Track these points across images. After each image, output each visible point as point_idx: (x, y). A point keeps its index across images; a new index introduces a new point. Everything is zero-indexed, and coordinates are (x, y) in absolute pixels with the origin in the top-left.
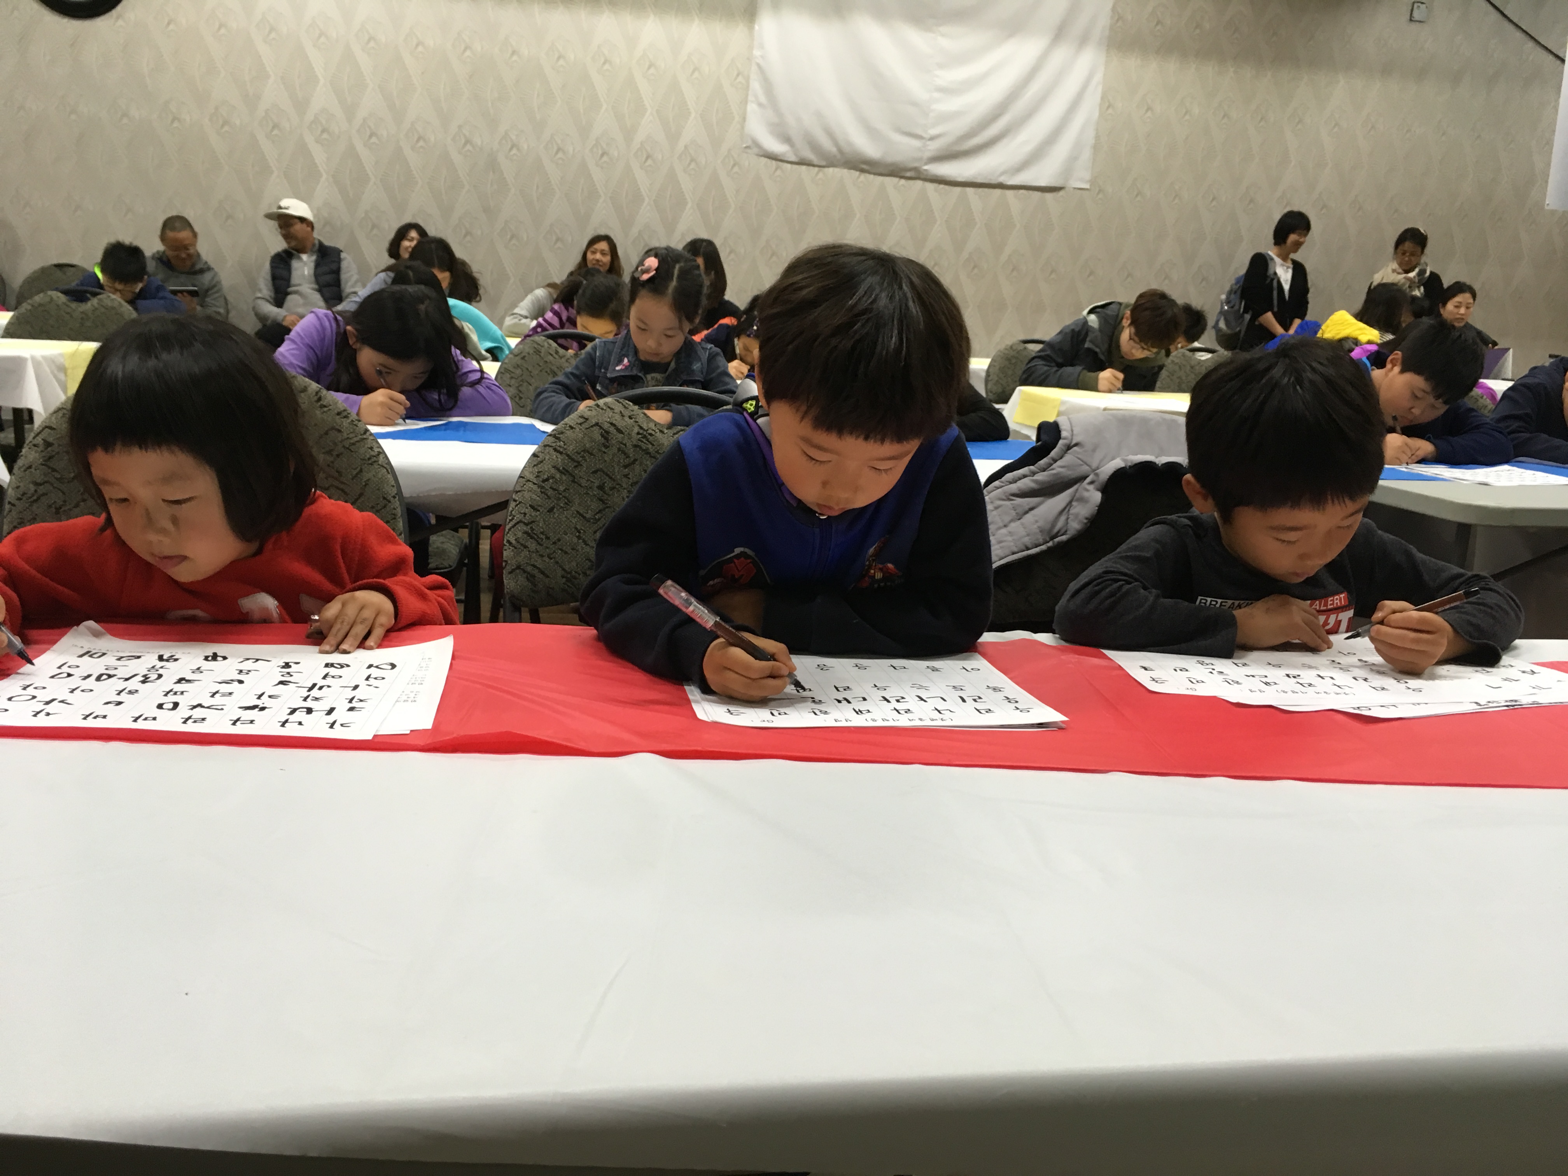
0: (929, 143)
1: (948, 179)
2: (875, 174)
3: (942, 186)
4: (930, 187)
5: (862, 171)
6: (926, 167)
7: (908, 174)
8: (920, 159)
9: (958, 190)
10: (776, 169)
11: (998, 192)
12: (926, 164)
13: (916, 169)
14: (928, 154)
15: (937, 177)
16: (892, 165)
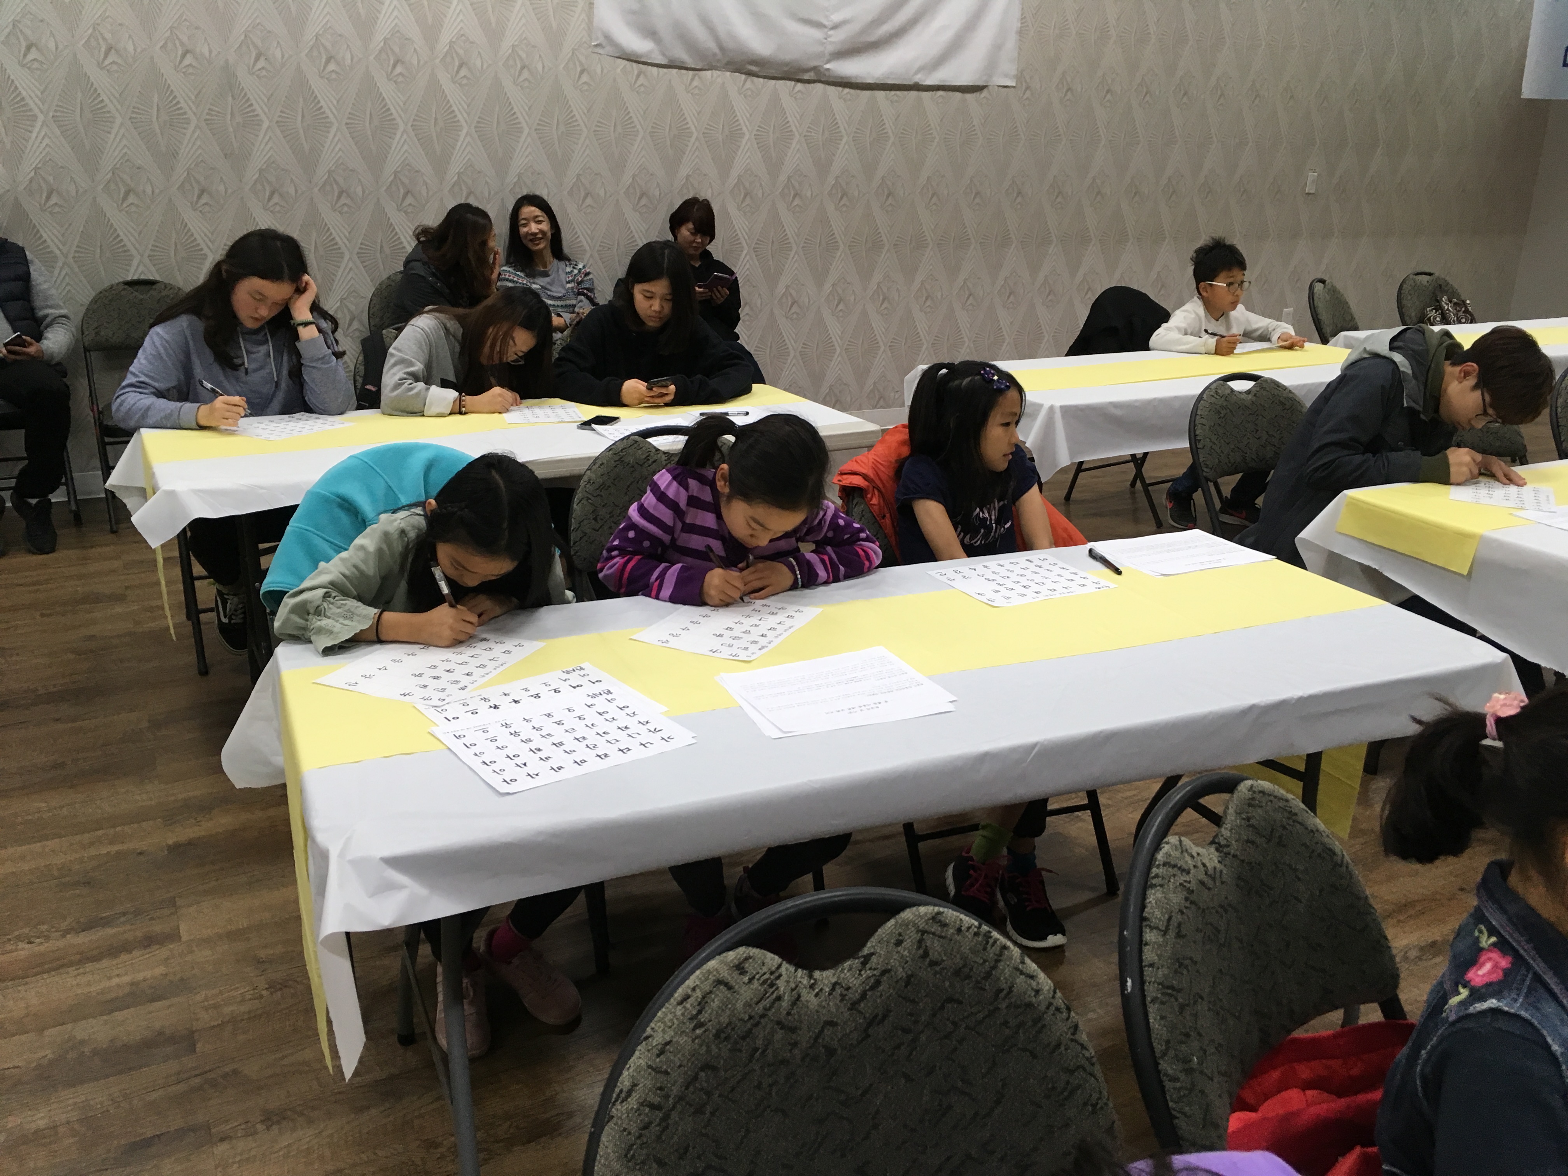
0: (831, 33)
1: (854, 80)
2: (765, 77)
3: (847, 90)
4: (831, 90)
5: (750, 74)
6: (827, 66)
7: (806, 77)
8: (820, 56)
9: (867, 93)
10: (638, 76)
11: (913, 94)
12: (828, 62)
13: (815, 69)
14: (830, 48)
15: (842, 78)
16: (787, 64)
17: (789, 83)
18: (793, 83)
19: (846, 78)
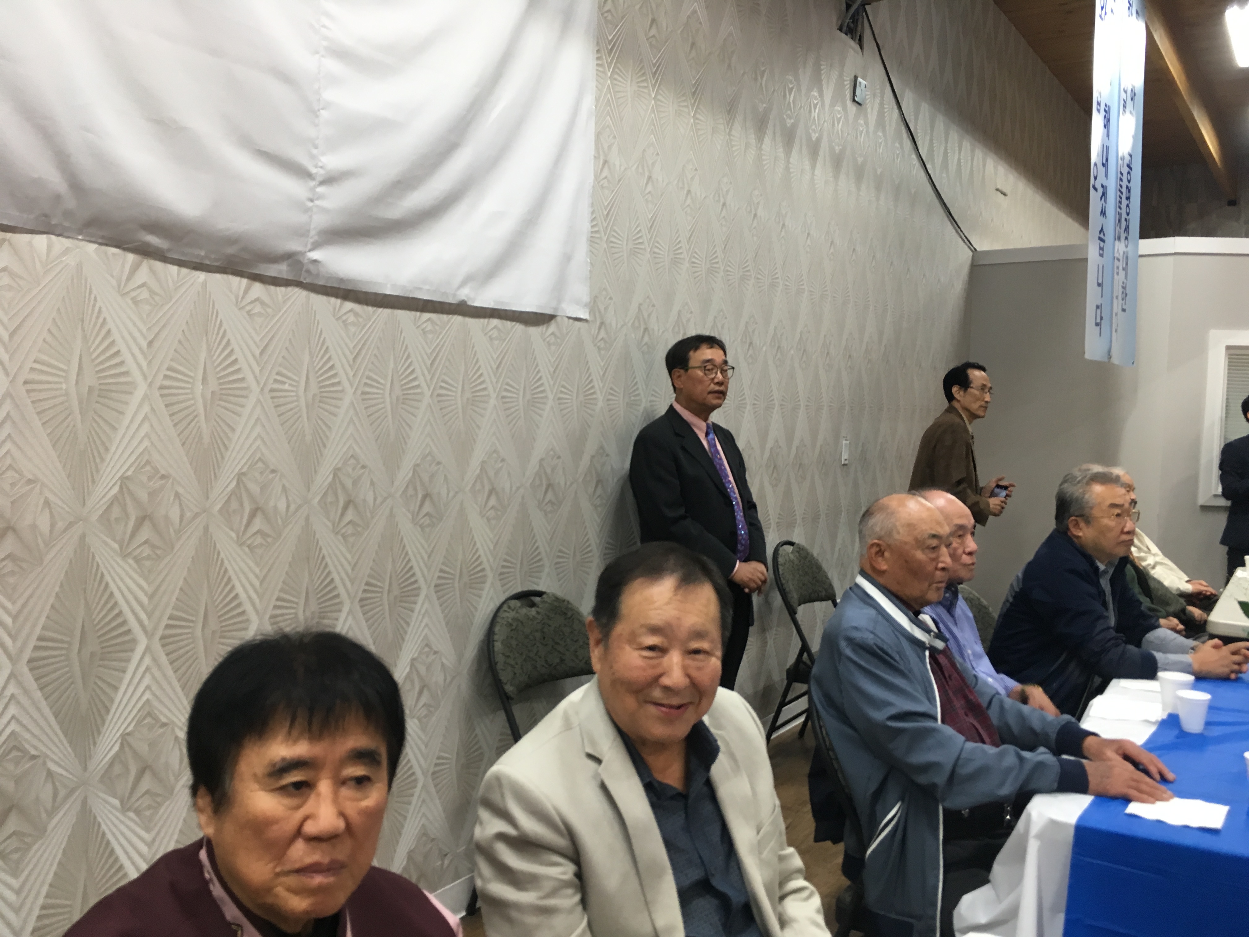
0: (320, 190)
2: (181, 264)
4: (319, 301)
5: (146, 252)
6: (315, 255)
7: (272, 270)
8: (300, 232)
12: (316, 246)
13: (289, 257)
14: (319, 221)
15: (342, 280)
16: (232, 241)
17: (235, 280)
18: (245, 281)
19: (349, 281)
